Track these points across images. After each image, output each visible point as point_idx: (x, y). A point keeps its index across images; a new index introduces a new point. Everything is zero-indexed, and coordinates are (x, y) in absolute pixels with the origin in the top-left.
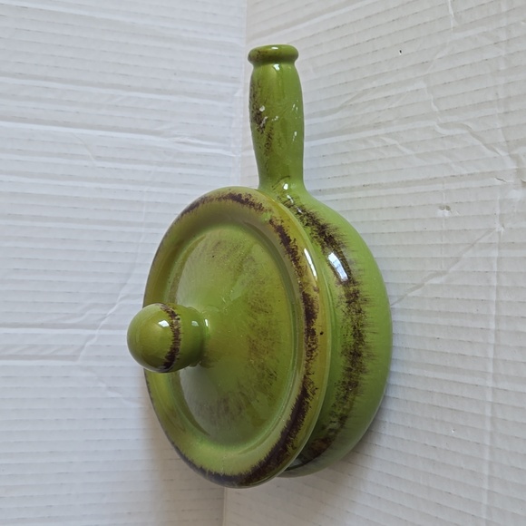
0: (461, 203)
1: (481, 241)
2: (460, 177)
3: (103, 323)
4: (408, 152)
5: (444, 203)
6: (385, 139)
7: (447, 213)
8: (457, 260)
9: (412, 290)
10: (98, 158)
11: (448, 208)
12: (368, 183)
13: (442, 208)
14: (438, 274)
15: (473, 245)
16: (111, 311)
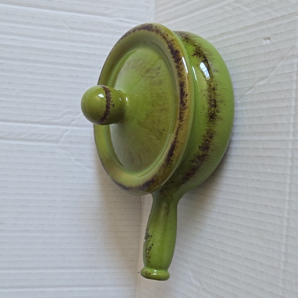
0: (277, 34)
1: (288, 55)
2: (277, 19)
3: (73, 123)
4: (246, 9)
5: (267, 36)
6: (233, 4)
7: (268, 42)
8: (274, 68)
9: (247, 91)
10: (72, 28)
11: (269, 39)
12: (223, 32)
13: (265, 39)
14: (263, 79)
15: (283, 58)
16: (78, 116)
